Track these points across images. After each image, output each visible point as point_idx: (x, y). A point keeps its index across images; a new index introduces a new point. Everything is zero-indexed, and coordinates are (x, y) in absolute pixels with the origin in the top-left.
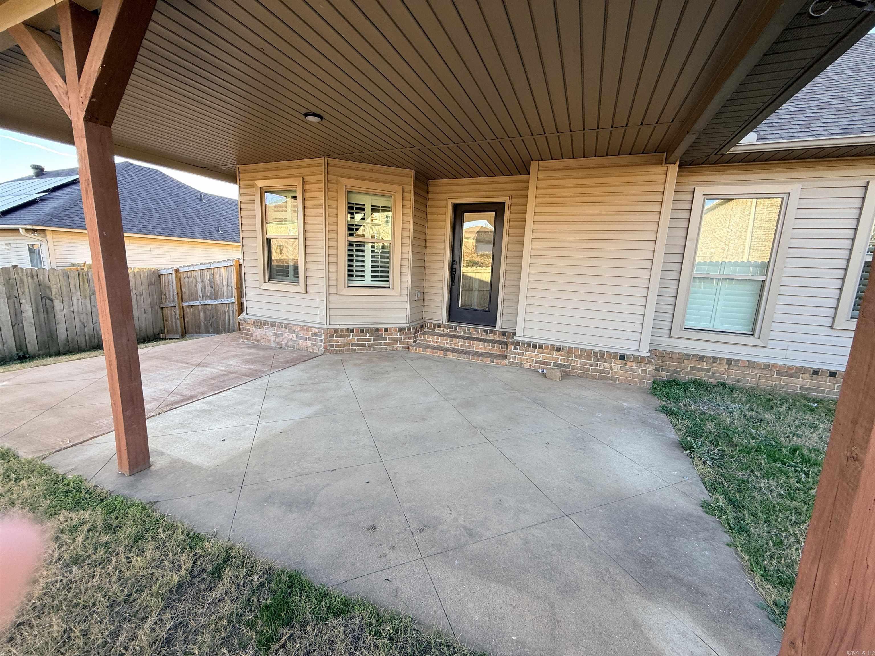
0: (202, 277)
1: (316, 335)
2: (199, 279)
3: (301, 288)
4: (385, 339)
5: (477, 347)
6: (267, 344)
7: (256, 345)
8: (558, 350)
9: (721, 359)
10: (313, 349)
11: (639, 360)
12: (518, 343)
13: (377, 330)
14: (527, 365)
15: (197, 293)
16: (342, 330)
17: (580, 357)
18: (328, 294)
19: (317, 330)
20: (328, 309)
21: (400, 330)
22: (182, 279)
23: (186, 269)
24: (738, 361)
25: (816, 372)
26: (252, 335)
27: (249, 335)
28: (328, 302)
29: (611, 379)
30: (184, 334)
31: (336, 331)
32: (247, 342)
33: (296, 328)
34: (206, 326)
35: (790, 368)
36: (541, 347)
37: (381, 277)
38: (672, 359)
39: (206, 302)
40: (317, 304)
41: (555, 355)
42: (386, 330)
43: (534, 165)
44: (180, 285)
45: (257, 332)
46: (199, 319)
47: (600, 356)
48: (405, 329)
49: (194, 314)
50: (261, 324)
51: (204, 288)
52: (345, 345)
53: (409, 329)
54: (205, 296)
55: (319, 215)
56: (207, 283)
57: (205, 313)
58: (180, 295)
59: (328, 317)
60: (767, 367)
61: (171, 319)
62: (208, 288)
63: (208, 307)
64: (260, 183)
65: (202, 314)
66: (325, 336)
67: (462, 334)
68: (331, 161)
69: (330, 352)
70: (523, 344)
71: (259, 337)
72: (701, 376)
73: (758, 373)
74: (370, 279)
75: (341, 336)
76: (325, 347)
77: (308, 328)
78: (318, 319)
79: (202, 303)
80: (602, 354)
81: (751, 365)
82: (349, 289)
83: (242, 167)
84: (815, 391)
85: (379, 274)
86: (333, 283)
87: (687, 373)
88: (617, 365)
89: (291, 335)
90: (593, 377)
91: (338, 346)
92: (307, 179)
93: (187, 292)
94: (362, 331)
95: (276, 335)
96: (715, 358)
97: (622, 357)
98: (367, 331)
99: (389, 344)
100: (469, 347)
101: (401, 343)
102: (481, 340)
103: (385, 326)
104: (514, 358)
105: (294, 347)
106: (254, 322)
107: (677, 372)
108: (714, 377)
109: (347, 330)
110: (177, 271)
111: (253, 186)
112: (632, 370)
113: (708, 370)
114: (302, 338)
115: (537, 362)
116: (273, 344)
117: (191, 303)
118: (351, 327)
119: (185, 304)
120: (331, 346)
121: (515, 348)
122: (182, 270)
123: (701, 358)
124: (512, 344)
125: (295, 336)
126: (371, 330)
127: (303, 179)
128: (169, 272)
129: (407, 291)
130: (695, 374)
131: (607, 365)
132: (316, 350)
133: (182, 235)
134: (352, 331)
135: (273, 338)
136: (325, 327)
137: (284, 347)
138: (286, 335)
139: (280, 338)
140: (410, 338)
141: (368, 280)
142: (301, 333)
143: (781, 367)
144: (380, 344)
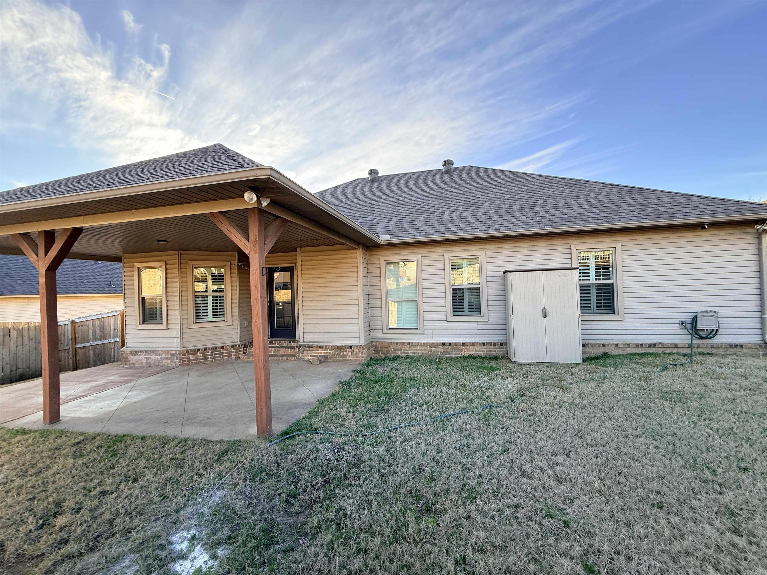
0: (94, 325)
1: (174, 355)
2: (91, 327)
3: (164, 326)
4: (223, 353)
5: (282, 352)
6: (140, 365)
7: (132, 366)
8: (320, 347)
9: (405, 343)
10: (172, 365)
11: (359, 348)
12: (300, 347)
13: (216, 348)
14: (306, 359)
15: (88, 337)
16: (191, 350)
17: (331, 350)
18: (182, 329)
19: (174, 352)
20: (182, 338)
21: (232, 346)
22: (77, 328)
23: (81, 320)
24: (412, 343)
25: (444, 344)
26: (129, 361)
27: (127, 361)
28: (182, 333)
29: (348, 360)
30: (75, 368)
31: (187, 351)
32: (125, 366)
33: (160, 352)
34: (94, 361)
35: (433, 343)
36: (312, 347)
37: (220, 315)
38: (384, 346)
39: (96, 343)
40: (174, 335)
41: (320, 350)
42: (223, 347)
43: (299, 249)
44: (74, 331)
45: (133, 358)
46: (89, 356)
47: (341, 348)
48: (236, 345)
49: (85, 353)
50: (136, 353)
51: (94, 333)
52: (194, 360)
53: (239, 346)
54: (95, 339)
55: (176, 282)
56: (98, 329)
57: (94, 351)
58: (75, 340)
59: (182, 343)
60: (425, 344)
61: (65, 359)
62: (98, 332)
63: (97, 347)
64: (137, 265)
65: (92, 352)
66: (180, 355)
67: (276, 345)
68: (182, 252)
69: (183, 365)
70: (303, 346)
71: (134, 361)
72: (398, 353)
73: (422, 348)
74: (212, 316)
75: (191, 354)
76: (180, 362)
77: (168, 351)
78: (175, 345)
79: (92, 344)
80: (342, 347)
81: (418, 344)
82: (197, 324)
83: (126, 256)
84: (446, 354)
85: (219, 313)
86: (185, 321)
87: (393, 353)
88: (349, 352)
89: (157, 357)
90: (340, 361)
91: (188, 361)
92: (168, 262)
93: (80, 337)
94: (206, 349)
95: (147, 358)
96: (403, 343)
97: (351, 348)
98: (209, 349)
99: (225, 356)
100: (278, 352)
101: (234, 355)
102: (285, 347)
103: (223, 345)
104: (299, 356)
105: (159, 365)
106: (131, 352)
107: (388, 353)
108: (404, 353)
109: (195, 350)
110: (73, 322)
111: (133, 267)
112: (356, 354)
113: (401, 350)
114: (164, 358)
115: (311, 356)
116: (144, 365)
117: (83, 345)
118: (198, 348)
119: (78, 346)
120: (184, 361)
121: (299, 350)
122: (77, 321)
123: (397, 343)
124: (297, 347)
125: (159, 357)
126: (212, 348)
127: (165, 262)
128: (65, 323)
129: (237, 321)
130: (396, 353)
131: (345, 353)
132: (174, 365)
133: (78, 292)
134: (199, 350)
135: (144, 361)
136: (180, 349)
137: (152, 365)
138: (153, 357)
139: (150, 360)
140: (240, 351)
141: (210, 317)
142: (164, 355)
143: (430, 343)
144: (219, 357)
